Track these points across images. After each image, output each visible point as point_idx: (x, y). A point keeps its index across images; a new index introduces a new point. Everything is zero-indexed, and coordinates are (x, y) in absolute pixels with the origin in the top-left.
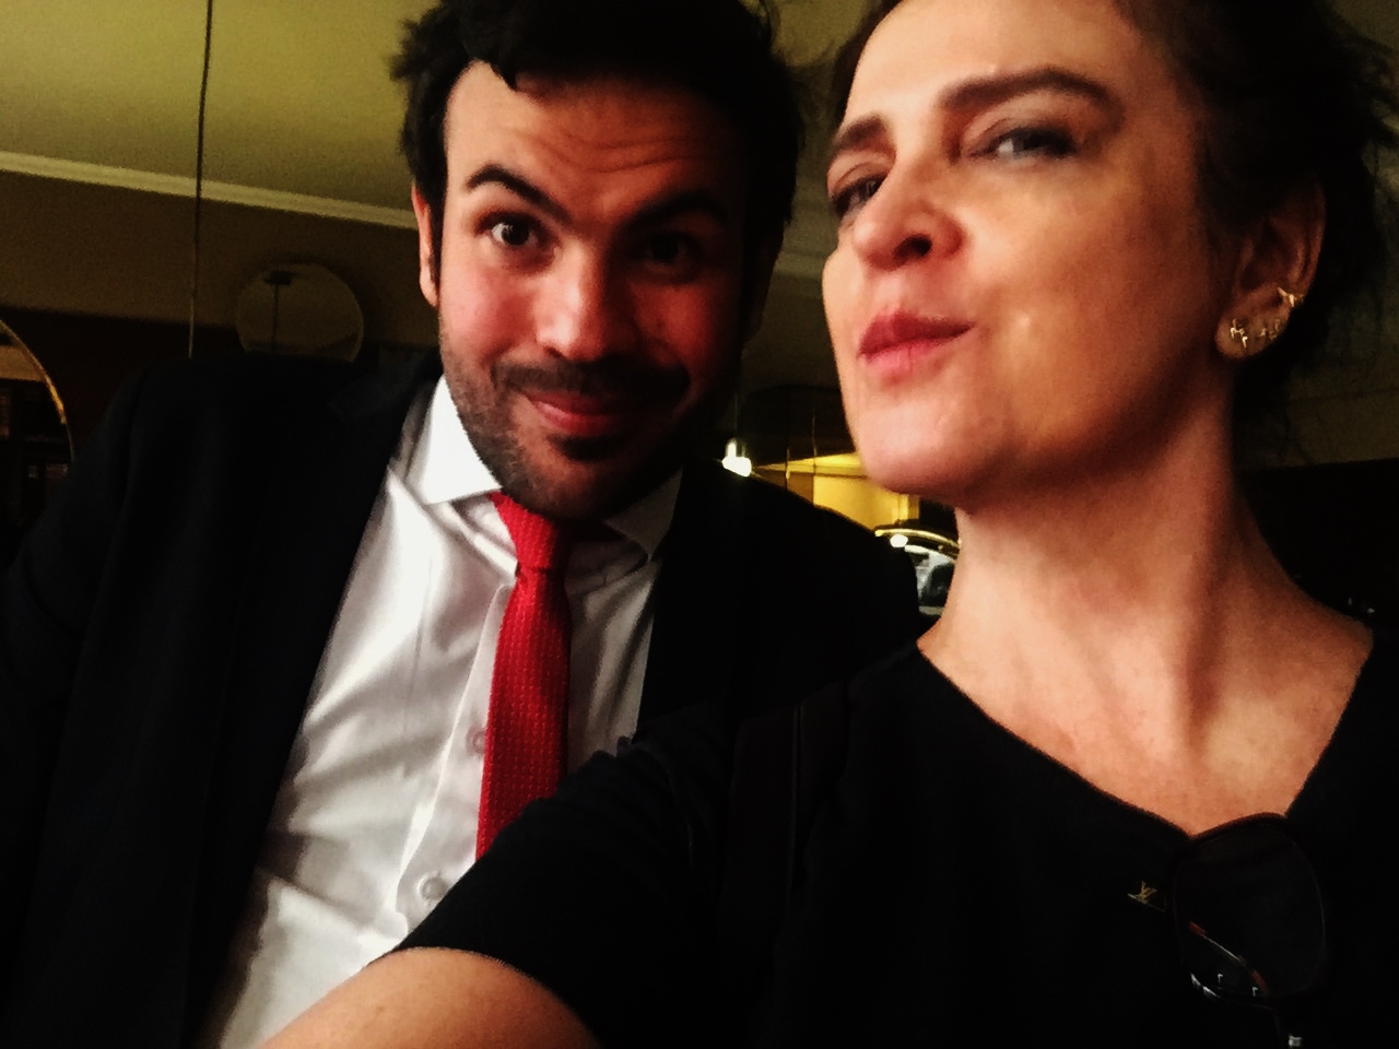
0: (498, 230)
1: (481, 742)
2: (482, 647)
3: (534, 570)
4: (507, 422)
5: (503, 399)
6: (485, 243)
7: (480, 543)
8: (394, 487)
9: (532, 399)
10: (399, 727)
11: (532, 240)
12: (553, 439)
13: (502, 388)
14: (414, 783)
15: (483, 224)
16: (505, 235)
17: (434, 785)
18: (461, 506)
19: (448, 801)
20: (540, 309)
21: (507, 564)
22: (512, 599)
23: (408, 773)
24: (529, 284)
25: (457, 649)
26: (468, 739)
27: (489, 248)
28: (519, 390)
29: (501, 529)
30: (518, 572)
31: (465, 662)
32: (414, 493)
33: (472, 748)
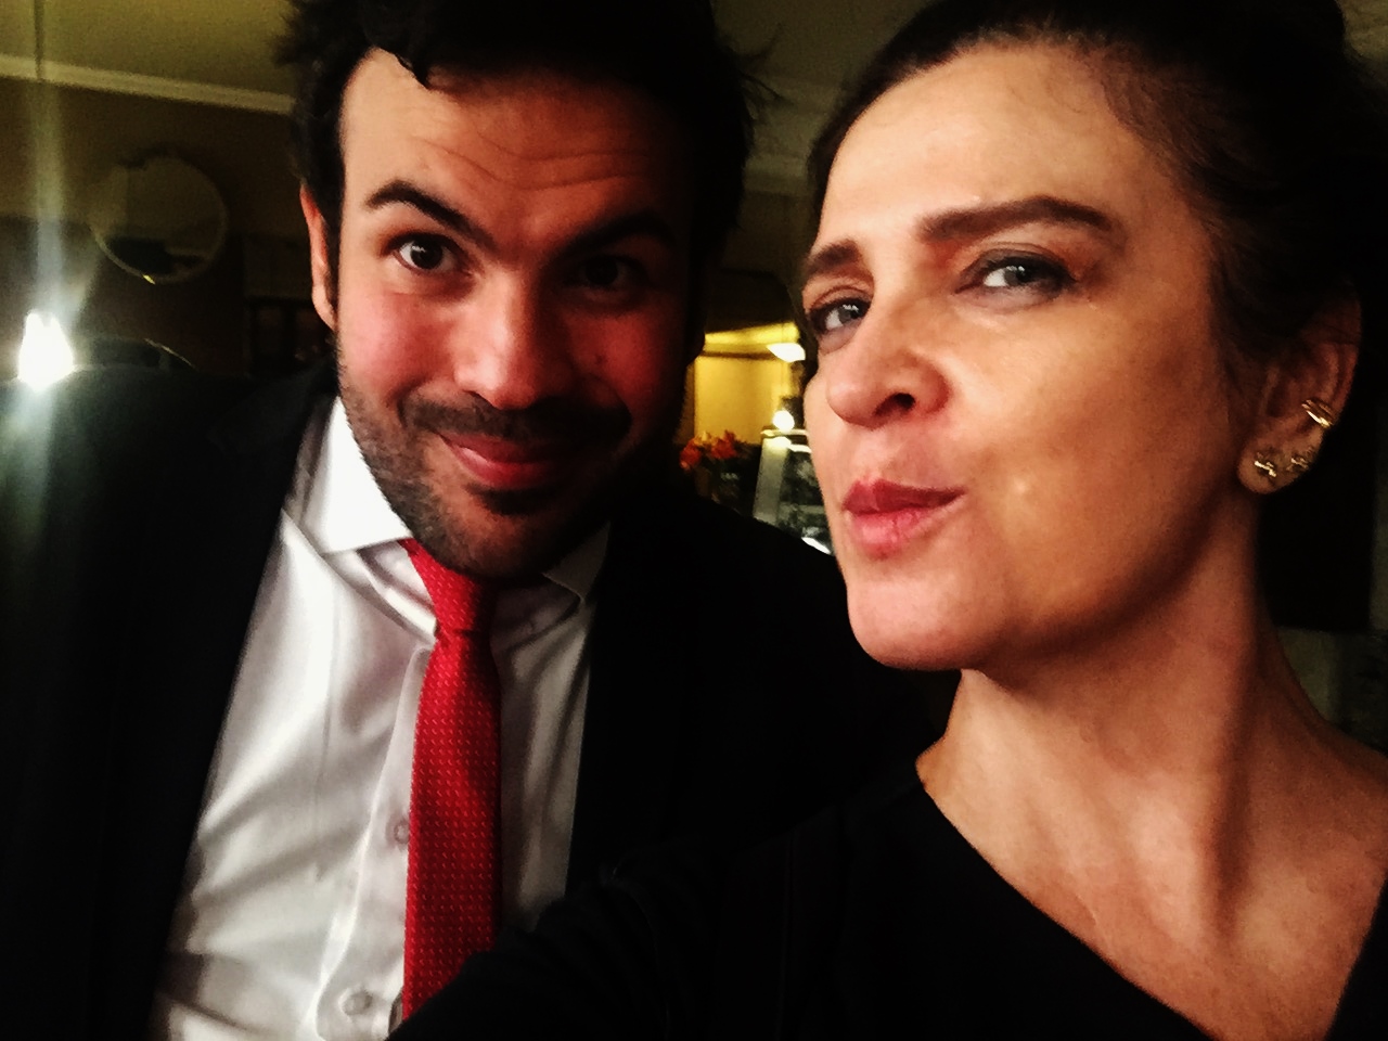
0: (406, 252)
1: (403, 833)
2: (400, 722)
3: (456, 632)
4: (421, 467)
5: (413, 441)
6: (392, 263)
7: (393, 598)
8: (291, 536)
9: (448, 441)
10: (308, 823)
11: (447, 263)
12: (473, 489)
13: (412, 427)
14: (328, 885)
15: (390, 245)
16: (414, 255)
17: (352, 886)
18: (367, 554)
19: (370, 907)
20: (458, 343)
21: (425, 622)
22: (431, 664)
23: (321, 874)
24: (444, 313)
25: (370, 730)
26: (388, 829)
27: (397, 270)
28: (434, 431)
29: (417, 582)
30: (438, 633)
31: (381, 743)
32: (312, 539)
33: (394, 839)
